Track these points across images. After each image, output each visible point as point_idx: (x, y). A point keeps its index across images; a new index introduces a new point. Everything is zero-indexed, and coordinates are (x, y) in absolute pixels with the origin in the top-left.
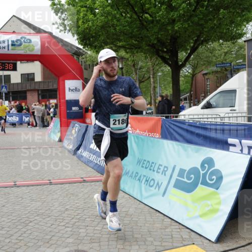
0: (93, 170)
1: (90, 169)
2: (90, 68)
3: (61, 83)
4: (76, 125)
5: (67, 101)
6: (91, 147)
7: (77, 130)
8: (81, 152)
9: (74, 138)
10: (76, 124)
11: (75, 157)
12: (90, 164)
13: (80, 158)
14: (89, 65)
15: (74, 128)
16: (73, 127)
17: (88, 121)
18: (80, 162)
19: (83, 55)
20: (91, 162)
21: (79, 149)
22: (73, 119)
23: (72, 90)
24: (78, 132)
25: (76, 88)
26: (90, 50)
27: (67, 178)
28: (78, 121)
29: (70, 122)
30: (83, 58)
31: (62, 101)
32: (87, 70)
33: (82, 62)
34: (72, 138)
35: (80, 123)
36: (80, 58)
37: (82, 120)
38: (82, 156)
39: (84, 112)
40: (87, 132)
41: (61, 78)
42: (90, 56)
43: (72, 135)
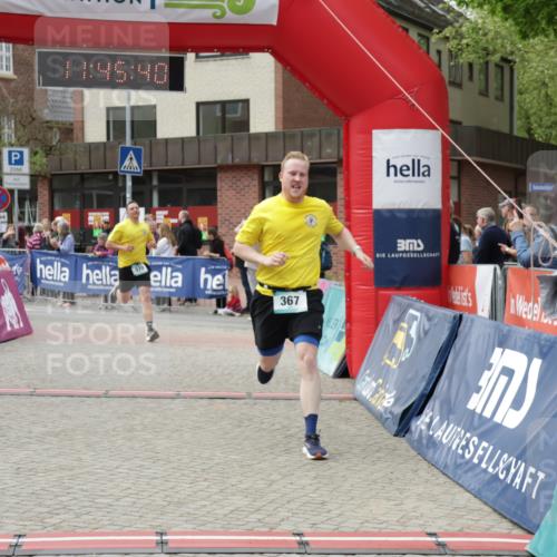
0: (477, 504)
1: (464, 498)
2: (471, 78)
3: (356, 139)
4: (412, 311)
5: (378, 212)
6: (471, 406)
7: (413, 333)
8: (429, 425)
9: (401, 365)
10: (410, 306)
11: (402, 443)
12: (468, 479)
13: (426, 447)
14: (471, 65)
15: (405, 325)
16: (397, 322)
17: (459, 296)
18: (424, 465)
19: (448, 23)
20: (471, 467)
21: (420, 413)
22: (399, 289)
23: (400, 171)
24: (419, 339)
25: (416, 164)
26: (480, 5)
28: (420, 297)
29: (387, 301)
30: (446, 38)
31: (357, 212)
32: (459, 86)
33: (439, 52)
35: (427, 306)
36: (434, 39)
37: (434, 292)
38: (433, 443)
39: (445, 261)
40: (458, 342)
41: (356, 122)
42: (476, 29)
43: (392, 351)
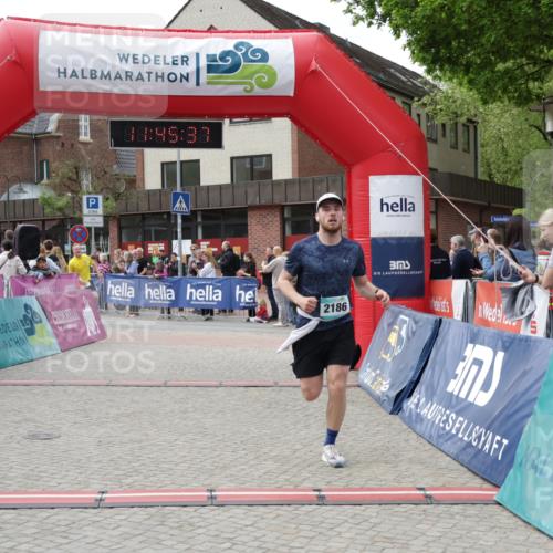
0: (455, 465)
1: (445, 461)
2: (444, 135)
3: (356, 183)
4: (402, 317)
5: (374, 239)
6: (449, 389)
7: (403, 333)
8: (417, 405)
9: (394, 359)
10: (401, 313)
11: (396, 419)
12: (447, 446)
13: (414, 421)
14: (443, 125)
15: (397, 327)
16: (390, 325)
17: (439, 305)
18: (414, 436)
19: (425, 93)
20: (450, 437)
21: (410, 395)
23: (391, 208)
24: (408, 338)
25: (403, 202)
26: (451, 79)
27: (371, 484)
28: (408, 306)
30: (425, 105)
31: (358, 240)
32: (435, 141)
33: (419, 115)
34: (388, 358)
35: (414, 313)
36: (415, 105)
37: (419, 301)
38: (420, 418)
39: (427, 278)
40: (439, 340)
41: (356, 170)
42: (447, 98)
43: (387, 348)
